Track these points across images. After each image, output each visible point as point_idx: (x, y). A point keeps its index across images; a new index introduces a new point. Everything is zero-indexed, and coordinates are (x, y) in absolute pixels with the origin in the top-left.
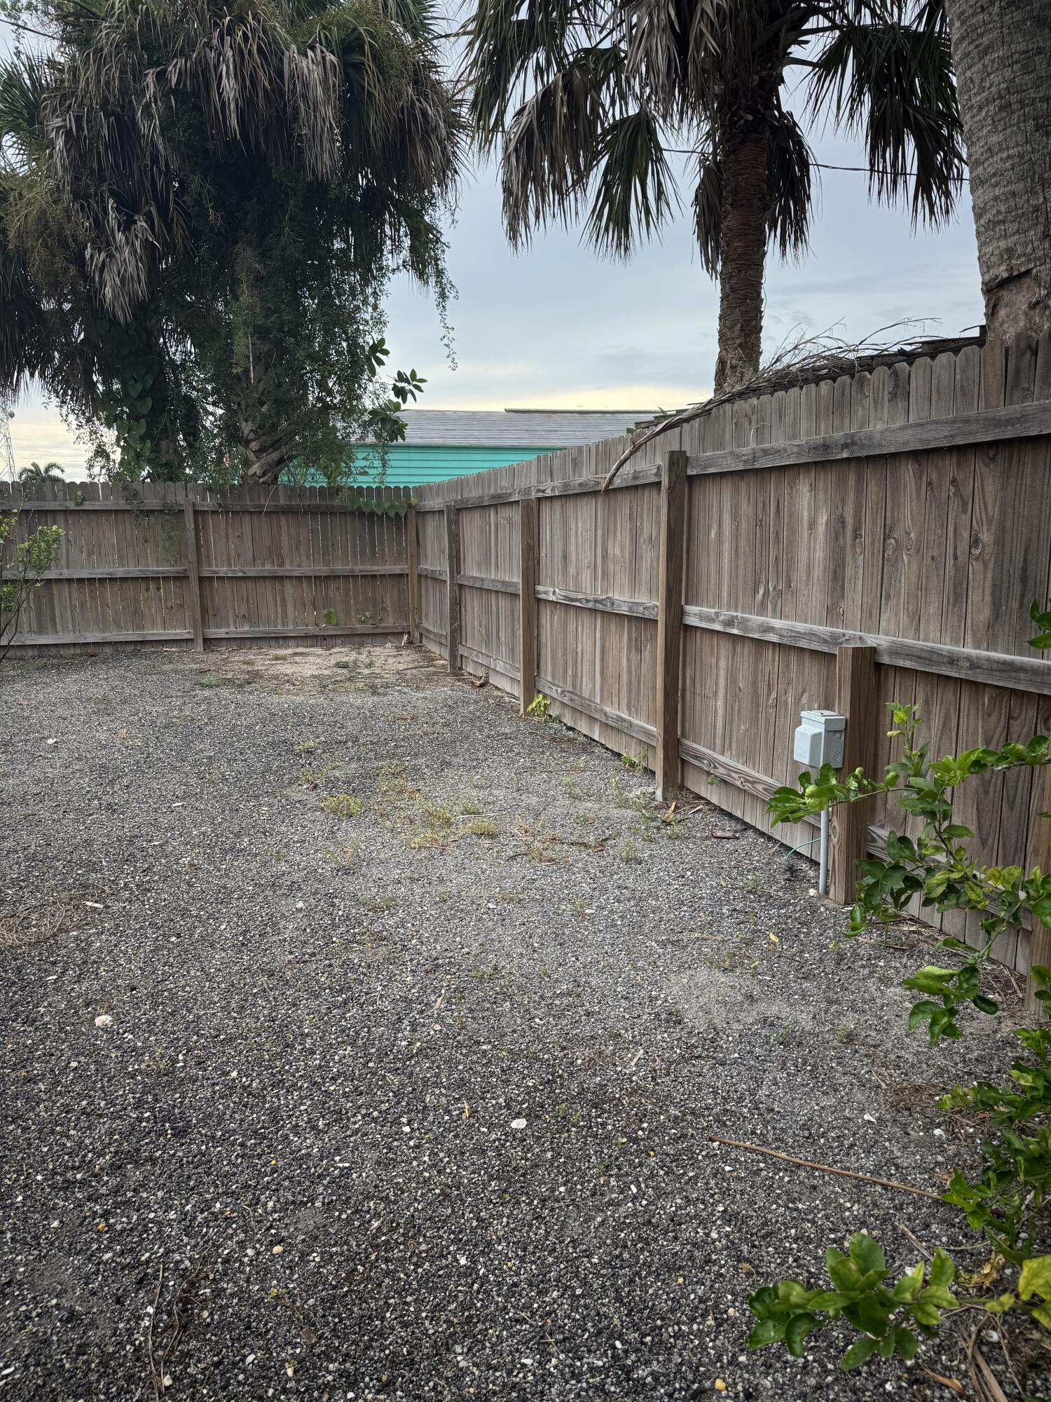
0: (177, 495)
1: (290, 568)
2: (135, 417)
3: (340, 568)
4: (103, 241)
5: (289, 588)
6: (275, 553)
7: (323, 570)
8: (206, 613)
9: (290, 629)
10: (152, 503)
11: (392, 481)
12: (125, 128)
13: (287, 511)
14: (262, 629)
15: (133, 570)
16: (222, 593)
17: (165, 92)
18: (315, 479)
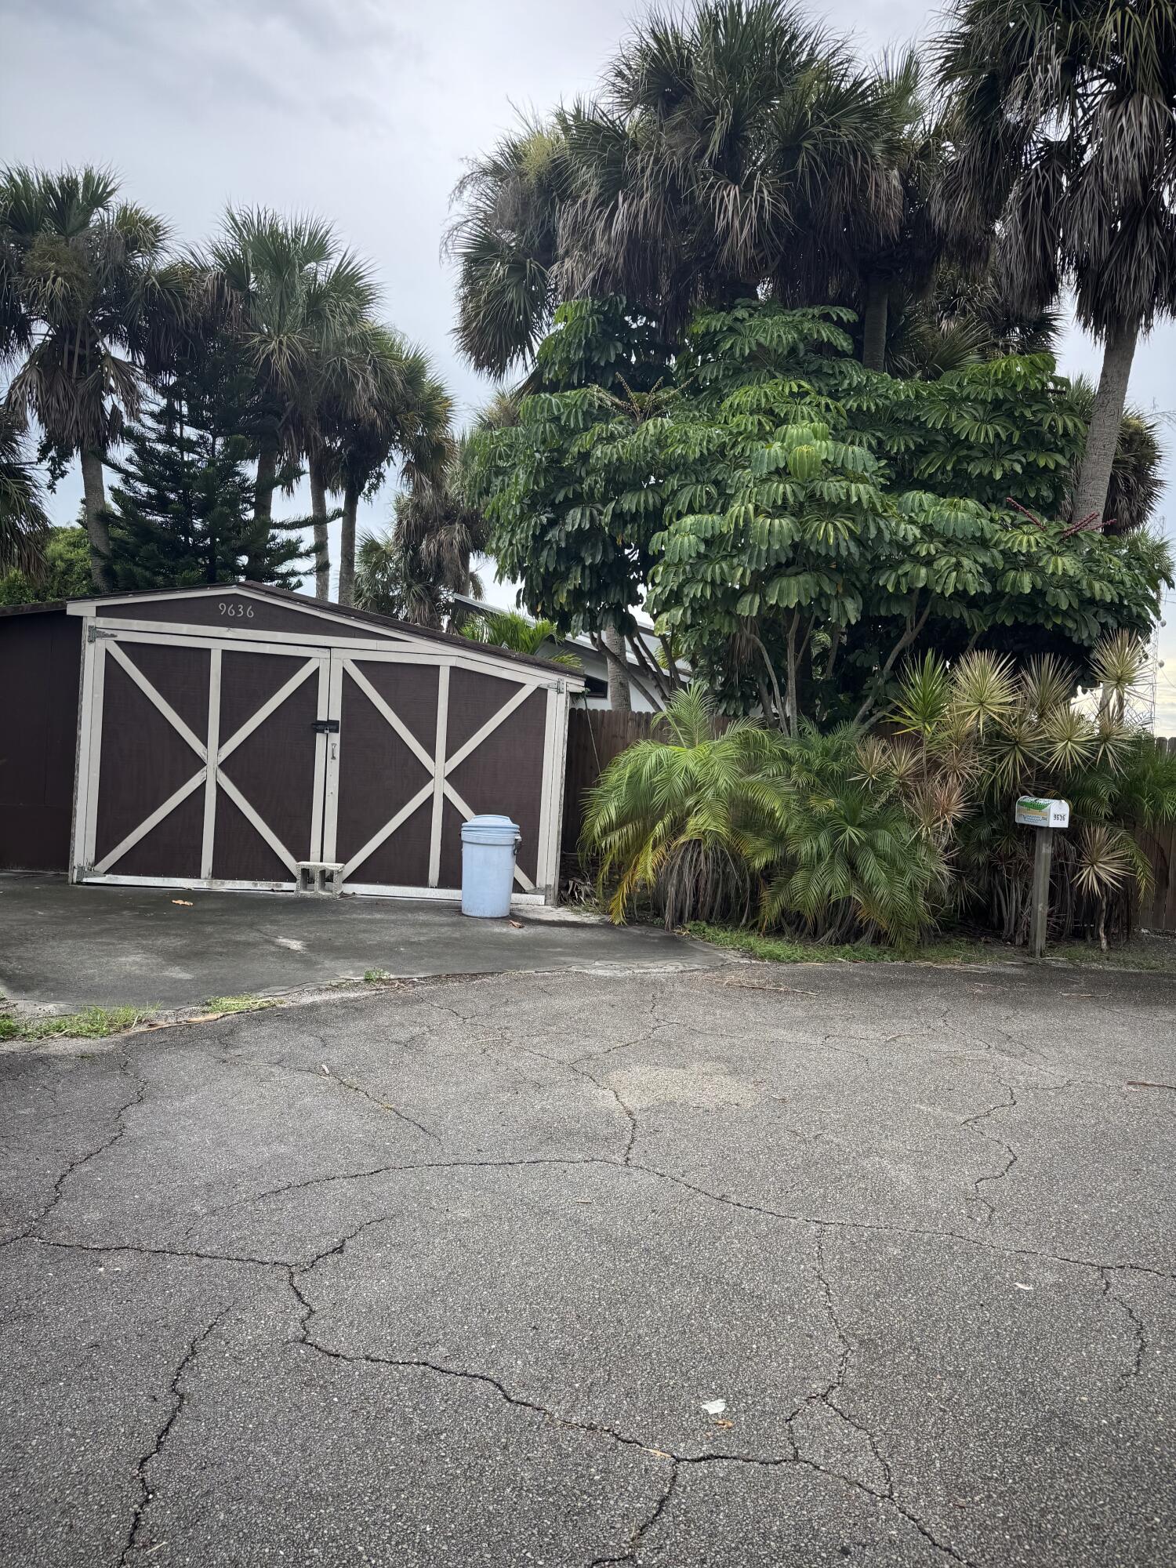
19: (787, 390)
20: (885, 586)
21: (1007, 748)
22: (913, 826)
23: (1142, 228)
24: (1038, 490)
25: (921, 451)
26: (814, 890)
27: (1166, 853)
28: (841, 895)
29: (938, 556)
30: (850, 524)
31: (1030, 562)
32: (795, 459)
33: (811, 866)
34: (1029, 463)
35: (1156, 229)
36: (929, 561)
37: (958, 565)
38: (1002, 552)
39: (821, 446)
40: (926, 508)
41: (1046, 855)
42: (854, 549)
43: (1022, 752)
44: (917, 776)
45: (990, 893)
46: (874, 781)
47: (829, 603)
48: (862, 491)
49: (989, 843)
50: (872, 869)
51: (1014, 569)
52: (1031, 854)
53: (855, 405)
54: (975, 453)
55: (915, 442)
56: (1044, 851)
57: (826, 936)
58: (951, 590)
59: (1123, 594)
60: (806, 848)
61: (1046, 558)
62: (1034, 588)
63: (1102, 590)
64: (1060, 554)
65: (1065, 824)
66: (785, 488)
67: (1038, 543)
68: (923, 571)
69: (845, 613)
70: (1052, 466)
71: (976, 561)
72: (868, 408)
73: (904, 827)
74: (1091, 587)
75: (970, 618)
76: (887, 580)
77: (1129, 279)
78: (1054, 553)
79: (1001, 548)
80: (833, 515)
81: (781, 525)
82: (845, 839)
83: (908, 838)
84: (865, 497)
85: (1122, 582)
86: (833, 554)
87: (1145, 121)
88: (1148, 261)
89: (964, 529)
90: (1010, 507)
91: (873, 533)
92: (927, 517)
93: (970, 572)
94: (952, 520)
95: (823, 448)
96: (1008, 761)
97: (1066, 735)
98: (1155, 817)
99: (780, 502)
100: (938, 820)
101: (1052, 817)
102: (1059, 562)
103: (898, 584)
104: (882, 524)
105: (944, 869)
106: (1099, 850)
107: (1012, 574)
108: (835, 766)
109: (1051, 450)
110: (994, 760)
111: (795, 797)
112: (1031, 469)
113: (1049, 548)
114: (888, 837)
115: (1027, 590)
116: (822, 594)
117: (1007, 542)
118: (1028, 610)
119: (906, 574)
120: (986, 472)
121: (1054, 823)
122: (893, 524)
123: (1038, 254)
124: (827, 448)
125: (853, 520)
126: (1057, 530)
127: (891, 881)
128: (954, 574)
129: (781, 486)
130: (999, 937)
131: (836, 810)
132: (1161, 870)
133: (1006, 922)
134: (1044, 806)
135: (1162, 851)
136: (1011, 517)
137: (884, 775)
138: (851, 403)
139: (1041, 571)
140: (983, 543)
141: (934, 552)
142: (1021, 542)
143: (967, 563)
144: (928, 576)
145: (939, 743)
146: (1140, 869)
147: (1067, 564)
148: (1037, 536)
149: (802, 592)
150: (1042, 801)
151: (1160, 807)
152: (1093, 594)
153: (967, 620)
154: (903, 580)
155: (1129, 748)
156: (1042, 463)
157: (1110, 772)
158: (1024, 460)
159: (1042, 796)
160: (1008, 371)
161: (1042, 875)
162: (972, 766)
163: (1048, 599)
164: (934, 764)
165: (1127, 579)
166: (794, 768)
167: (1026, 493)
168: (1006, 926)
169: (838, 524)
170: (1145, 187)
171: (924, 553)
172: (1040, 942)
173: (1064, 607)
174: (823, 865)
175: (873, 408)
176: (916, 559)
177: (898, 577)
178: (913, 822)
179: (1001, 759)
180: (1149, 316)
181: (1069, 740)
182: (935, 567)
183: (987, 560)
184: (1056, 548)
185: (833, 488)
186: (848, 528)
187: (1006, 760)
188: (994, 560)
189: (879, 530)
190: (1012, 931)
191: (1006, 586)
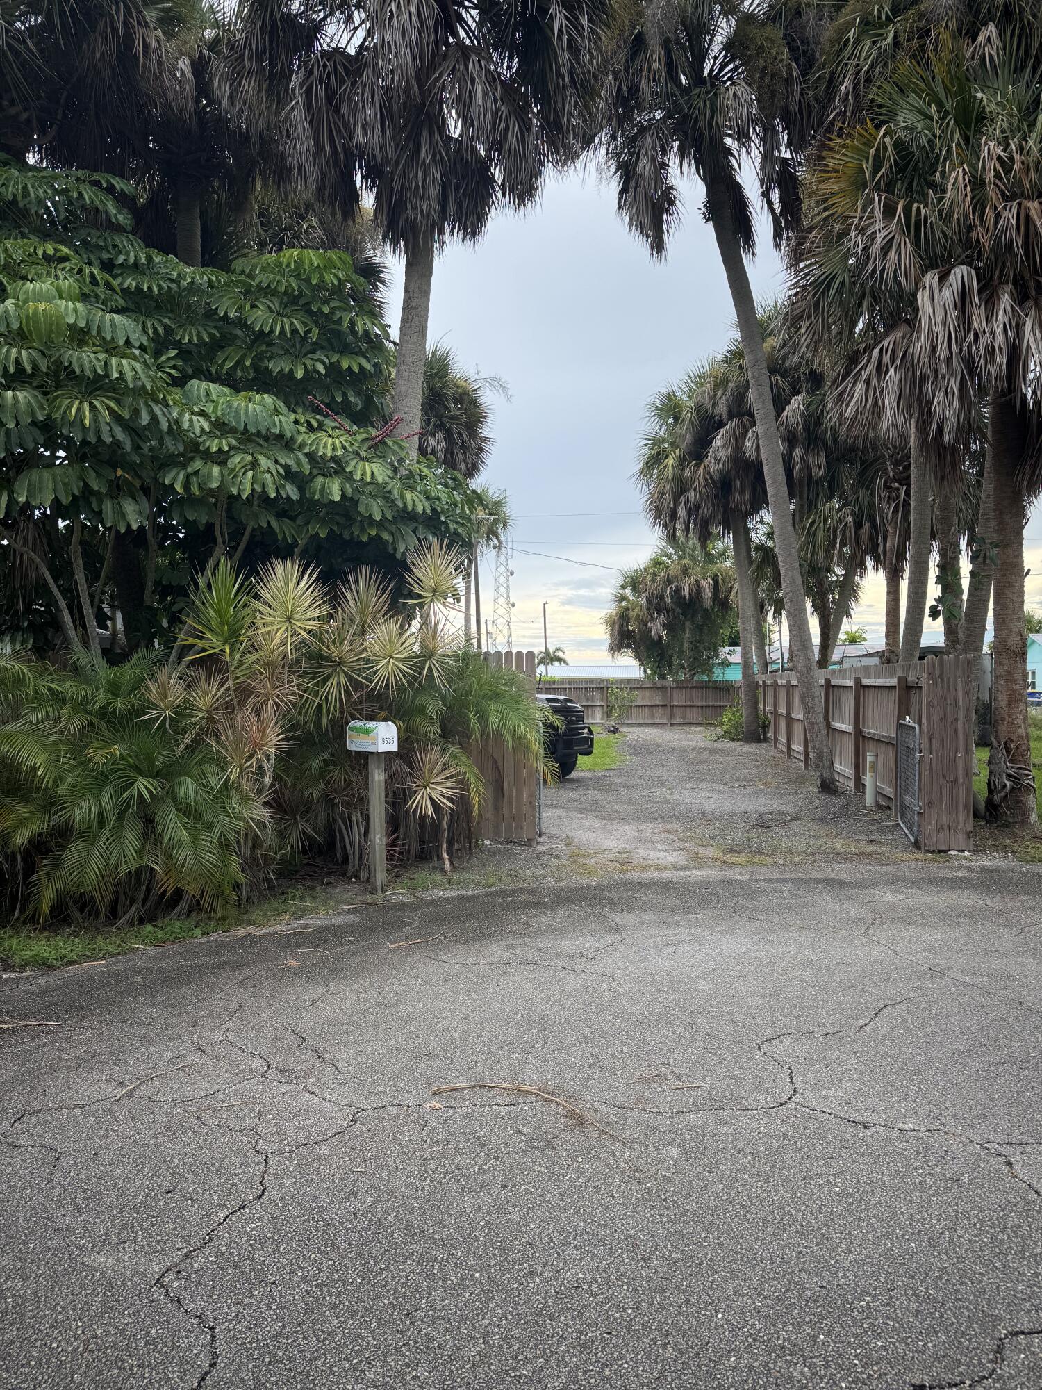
0: (665, 683)
1: (695, 704)
2: (655, 661)
3: (710, 704)
4: (652, 619)
5: (695, 709)
6: (691, 699)
7: (705, 704)
8: (671, 716)
9: (695, 721)
10: (659, 686)
11: (727, 678)
12: (661, 597)
13: (695, 687)
14: (687, 721)
15: (653, 704)
16: (676, 710)
17: (671, 591)
18: (705, 678)
19: (40, 253)
20: (172, 485)
21: (329, 670)
22: (222, 769)
23: (425, 134)
24: (345, 395)
25: (217, 345)
26: (96, 863)
27: (500, 764)
28: (133, 866)
29: (232, 453)
30: (112, 405)
31: (337, 467)
32: (27, 316)
33: (88, 835)
34: (331, 364)
35: (437, 136)
36: (221, 458)
37: (254, 465)
38: (307, 455)
39: (66, 307)
40: (214, 397)
41: (379, 781)
42: (120, 435)
43: (345, 673)
44: (227, 708)
45: (330, 827)
46: (172, 719)
47: (100, 502)
48: (127, 368)
49: (322, 775)
50: (173, 826)
51: (323, 475)
52: (366, 784)
53: (134, 284)
54: (275, 350)
55: (210, 334)
56: (376, 778)
57: (127, 917)
58: (248, 492)
59: (439, 509)
60: (82, 812)
61: (353, 463)
62: (343, 496)
63: (413, 500)
64: (369, 461)
65: (394, 747)
66: (19, 353)
67: (344, 447)
68: (216, 470)
69: (123, 515)
70: (356, 369)
71: (276, 462)
72: (150, 289)
73: (211, 770)
74: (403, 497)
75: (281, 527)
76: (175, 479)
77: (417, 186)
78: (363, 459)
79: (307, 450)
80: (91, 393)
81: (15, 398)
82: (132, 795)
83: (215, 782)
84: (129, 374)
85: (438, 499)
86: (92, 439)
87: (414, 11)
88: (432, 169)
89: (257, 422)
90: (317, 410)
91: (145, 419)
92: (216, 408)
93: (269, 471)
94: (242, 412)
95: (71, 312)
96: (332, 684)
97: (389, 653)
98: (483, 730)
99: (12, 370)
100: (250, 758)
101: (380, 741)
102: (367, 467)
103: (187, 485)
104: (157, 409)
105: (265, 814)
106: (430, 771)
107: (320, 480)
108: (120, 704)
109: (356, 354)
110: (317, 684)
111: (64, 748)
112: (333, 368)
113: (356, 453)
114: (192, 785)
115: (337, 498)
116: (87, 489)
117: (311, 445)
118: (342, 520)
119: (196, 473)
120: (287, 369)
121: (383, 748)
122: (175, 414)
123: (327, 148)
124: (75, 310)
125: (118, 402)
126: (364, 436)
127: (195, 838)
128: (250, 473)
129: (14, 351)
130: (344, 873)
131: (122, 758)
132: (497, 781)
133: (351, 857)
134: (373, 730)
135: (495, 762)
136: (318, 421)
137: (182, 711)
138: (129, 281)
139: (349, 477)
140: (287, 443)
141: (226, 448)
142: (325, 444)
143: (264, 462)
144: (222, 474)
145: (247, 668)
146: (473, 785)
147: (377, 470)
148: (342, 439)
149: (60, 486)
150: (370, 725)
151: (487, 721)
152: (405, 506)
153: (278, 531)
154: (194, 480)
155: (453, 663)
156: (345, 365)
157: (438, 689)
158: (327, 361)
159: (372, 719)
160: (299, 263)
161: (377, 804)
162: (289, 691)
163: (361, 509)
164: (244, 692)
165: (442, 496)
166: (64, 710)
167: (333, 397)
168: (351, 861)
169: (96, 403)
170: (421, 84)
171: (214, 449)
172: (381, 876)
173: (378, 517)
174: (106, 832)
175: (155, 289)
176: (207, 456)
177: (187, 476)
178: (222, 765)
179: (325, 681)
180: (442, 232)
181: (391, 657)
182: (230, 466)
183: (290, 462)
184: (363, 453)
185: (87, 359)
186: (109, 408)
187: (329, 683)
188: (299, 464)
189: (154, 419)
190: (357, 867)
191: (314, 494)
